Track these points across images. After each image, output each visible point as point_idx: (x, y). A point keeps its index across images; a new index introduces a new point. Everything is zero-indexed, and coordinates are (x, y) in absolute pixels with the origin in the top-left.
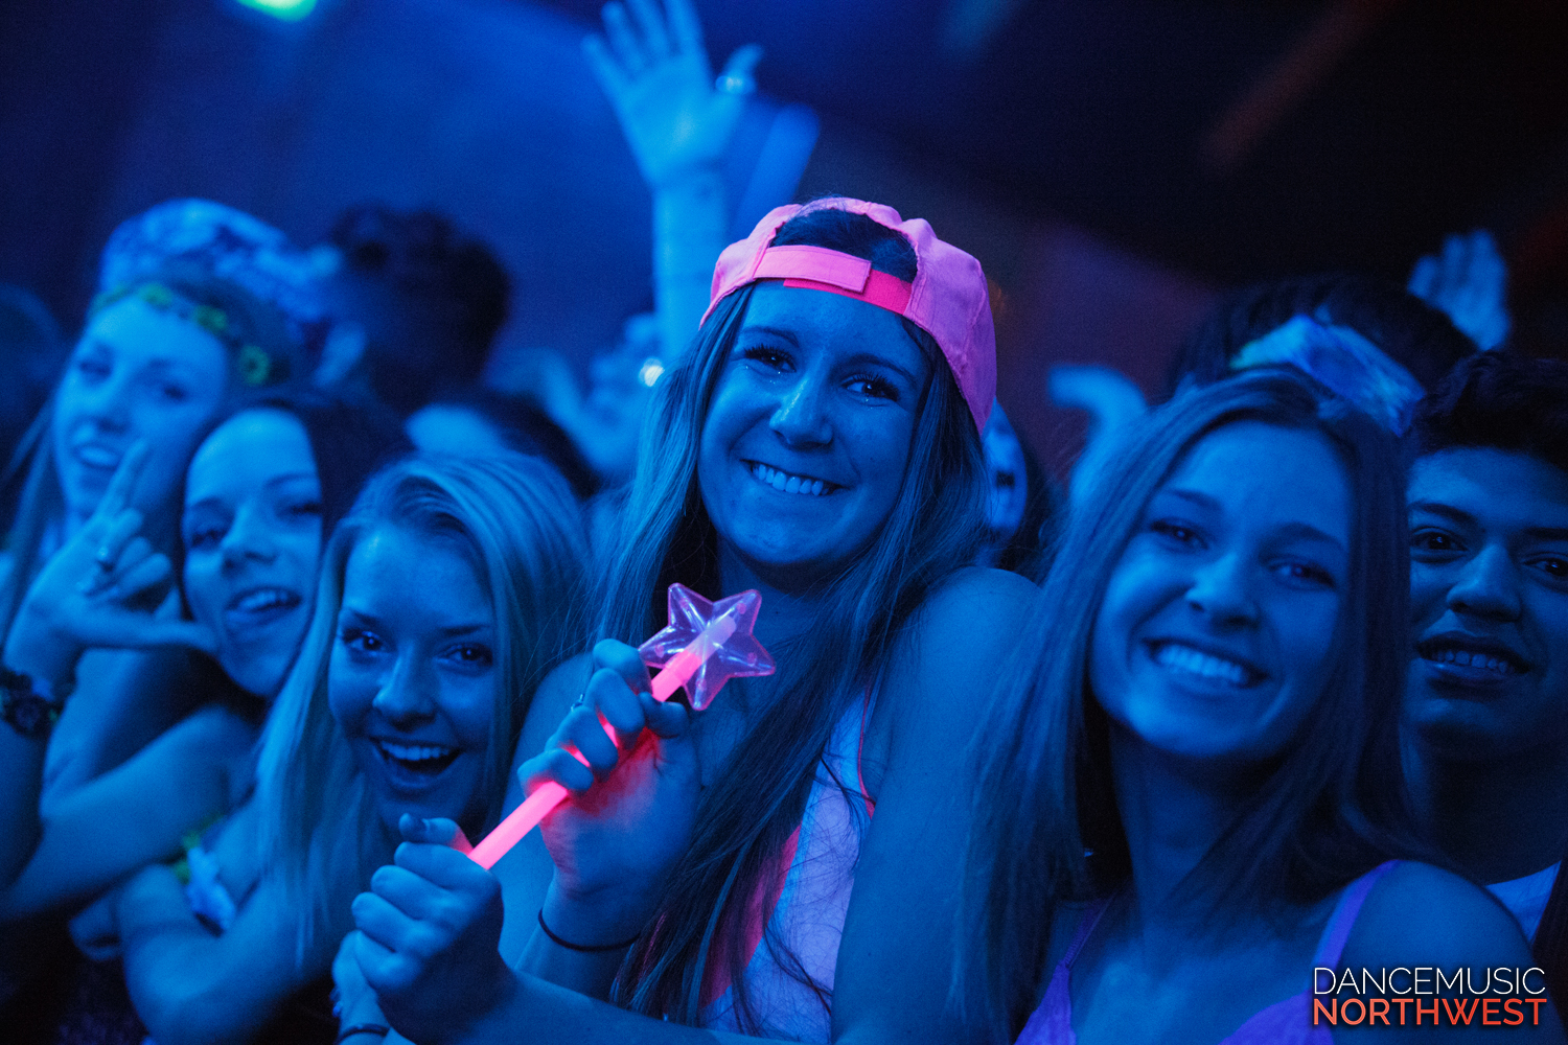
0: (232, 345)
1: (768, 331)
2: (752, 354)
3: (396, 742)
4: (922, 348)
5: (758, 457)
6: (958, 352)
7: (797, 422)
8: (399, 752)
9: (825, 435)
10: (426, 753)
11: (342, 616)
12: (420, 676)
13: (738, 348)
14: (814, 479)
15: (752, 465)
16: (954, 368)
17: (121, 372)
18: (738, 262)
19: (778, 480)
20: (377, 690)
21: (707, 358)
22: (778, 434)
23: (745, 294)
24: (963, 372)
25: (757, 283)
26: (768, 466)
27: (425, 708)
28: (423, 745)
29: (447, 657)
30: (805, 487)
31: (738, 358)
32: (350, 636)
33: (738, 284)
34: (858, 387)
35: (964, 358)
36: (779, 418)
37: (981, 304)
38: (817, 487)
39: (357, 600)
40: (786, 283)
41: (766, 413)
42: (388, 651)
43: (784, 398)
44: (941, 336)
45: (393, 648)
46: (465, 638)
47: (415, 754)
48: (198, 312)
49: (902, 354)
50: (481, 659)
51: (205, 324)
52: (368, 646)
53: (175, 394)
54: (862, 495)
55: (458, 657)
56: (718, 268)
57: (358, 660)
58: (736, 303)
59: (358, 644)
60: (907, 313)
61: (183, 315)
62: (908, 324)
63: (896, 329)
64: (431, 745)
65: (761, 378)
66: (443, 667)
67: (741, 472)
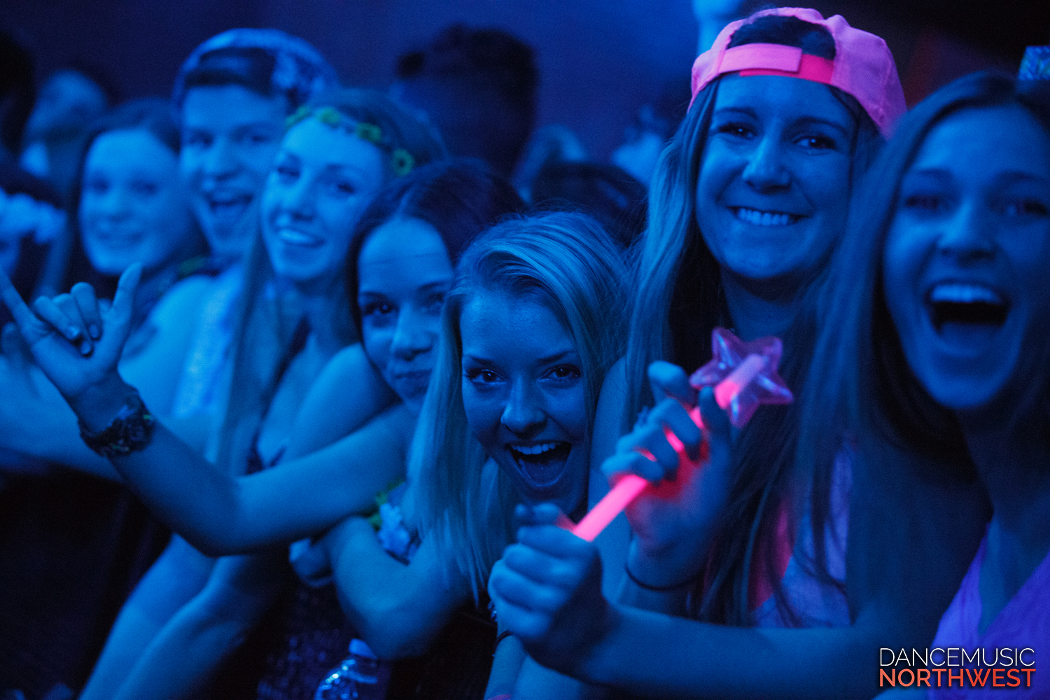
0: (385, 149)
1: (733, 110)
2: (725, 129)
3: (521, 445)
4: (847, 107)
5: (738, 203)
6: (875, 107)
7: (762, 172)
8: (526, 451)
9: (784, 179)
10: (545, 448)
11: (464, 361)
12: (530, 394)
13: (714, 126)
14: (781, 213)
15: (735, 210)
16: (874, 118)
17: (306, 176)
18: (706, 65)
19: (755, 217)
20: (502, 411)
21: (691, 137)
22: (750, 183)
23: (714, 86)
24: (881, 122)
25: (721, 77)
26: (747, 208)
27: (540, 417)
28: (542, 443)
29: (546, 377)
30: (776, 220)
31: (715, 133)
32: (473, 374)
33: (708, 79)
34: (805, 143)
35: (881, 110)
36: (749, 172)
37: (888, 71)
38: (785, 219)
39: (472, 349)
40: (741, 74)
41: (738, 171)
42: (503, 380)
43: (750, 157)
44: (860, 95)
45: (507, 377)
46: (557, 363)
47: (537, 450)
48: (360, 127)
49: (832, 113)
50: (571, 374)
51: (366, 136)
52: (488, 379)
53: (346, 188)
54: (818, 220)
55: (555, 375)
56: (694, 72)
57: (482, 390)
58: (709, 92)
59: (480, 379)
60: (835, 82)
61: (349, 130)
62: (834, 91)
63: (826, 95)
64: (548, 442)
65: (732, 146)
66: (545, 386)
67: (728, 215)
